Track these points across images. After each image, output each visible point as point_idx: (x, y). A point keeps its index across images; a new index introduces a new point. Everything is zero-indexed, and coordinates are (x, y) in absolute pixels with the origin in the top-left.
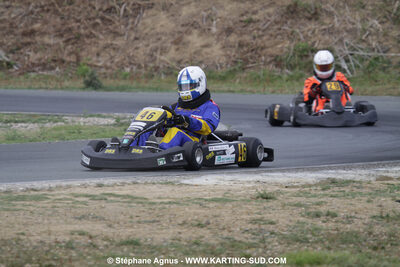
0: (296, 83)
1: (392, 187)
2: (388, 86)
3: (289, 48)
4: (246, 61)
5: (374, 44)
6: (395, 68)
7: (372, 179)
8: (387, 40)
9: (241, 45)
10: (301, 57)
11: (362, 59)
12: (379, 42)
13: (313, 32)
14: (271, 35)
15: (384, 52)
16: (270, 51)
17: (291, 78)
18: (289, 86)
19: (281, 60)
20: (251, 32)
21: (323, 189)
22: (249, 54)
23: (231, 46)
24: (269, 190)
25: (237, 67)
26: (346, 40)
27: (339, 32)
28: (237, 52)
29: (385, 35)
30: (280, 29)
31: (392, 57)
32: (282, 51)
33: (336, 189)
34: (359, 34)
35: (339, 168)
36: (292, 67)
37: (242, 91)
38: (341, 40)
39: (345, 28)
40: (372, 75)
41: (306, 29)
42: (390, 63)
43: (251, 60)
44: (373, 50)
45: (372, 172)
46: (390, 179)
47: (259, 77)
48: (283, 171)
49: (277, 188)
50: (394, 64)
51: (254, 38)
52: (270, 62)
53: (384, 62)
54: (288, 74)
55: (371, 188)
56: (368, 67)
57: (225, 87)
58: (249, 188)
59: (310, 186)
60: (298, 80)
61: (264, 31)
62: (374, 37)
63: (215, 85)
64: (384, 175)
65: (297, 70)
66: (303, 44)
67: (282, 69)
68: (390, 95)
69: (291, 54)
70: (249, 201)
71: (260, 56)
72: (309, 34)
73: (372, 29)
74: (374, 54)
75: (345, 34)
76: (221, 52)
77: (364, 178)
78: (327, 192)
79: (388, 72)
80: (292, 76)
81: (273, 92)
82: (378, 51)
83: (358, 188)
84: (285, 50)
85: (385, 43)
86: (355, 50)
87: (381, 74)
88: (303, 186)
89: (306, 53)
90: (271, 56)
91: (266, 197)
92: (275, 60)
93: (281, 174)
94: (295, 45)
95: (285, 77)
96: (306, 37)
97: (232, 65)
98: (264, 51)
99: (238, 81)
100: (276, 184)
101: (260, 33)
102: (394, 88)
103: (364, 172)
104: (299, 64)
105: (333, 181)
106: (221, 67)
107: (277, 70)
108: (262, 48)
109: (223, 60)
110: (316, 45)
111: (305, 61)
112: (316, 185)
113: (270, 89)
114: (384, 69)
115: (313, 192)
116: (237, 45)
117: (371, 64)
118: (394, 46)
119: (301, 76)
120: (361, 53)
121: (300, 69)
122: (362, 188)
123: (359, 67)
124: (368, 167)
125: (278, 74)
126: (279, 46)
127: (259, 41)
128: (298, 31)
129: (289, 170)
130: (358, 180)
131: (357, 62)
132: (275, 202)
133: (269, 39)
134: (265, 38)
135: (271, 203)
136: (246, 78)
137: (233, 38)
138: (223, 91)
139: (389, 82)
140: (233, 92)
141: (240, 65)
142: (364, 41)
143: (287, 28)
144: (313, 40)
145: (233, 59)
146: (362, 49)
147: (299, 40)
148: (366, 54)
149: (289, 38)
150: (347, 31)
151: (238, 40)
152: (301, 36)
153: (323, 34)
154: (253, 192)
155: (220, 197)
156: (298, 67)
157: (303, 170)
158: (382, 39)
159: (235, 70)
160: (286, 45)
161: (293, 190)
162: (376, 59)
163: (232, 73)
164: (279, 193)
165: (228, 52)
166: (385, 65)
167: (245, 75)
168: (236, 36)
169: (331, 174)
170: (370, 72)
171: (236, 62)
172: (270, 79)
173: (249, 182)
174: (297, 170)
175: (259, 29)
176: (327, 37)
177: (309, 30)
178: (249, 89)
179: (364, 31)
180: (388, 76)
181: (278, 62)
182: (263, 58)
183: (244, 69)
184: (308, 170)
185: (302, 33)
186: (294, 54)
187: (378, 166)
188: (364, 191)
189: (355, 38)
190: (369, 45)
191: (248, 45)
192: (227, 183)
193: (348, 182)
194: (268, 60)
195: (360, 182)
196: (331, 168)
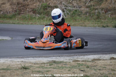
0: (42, 20)
1: (79, 65)
2: (80, 22)
3: (39, 6)
4: (20, 10)
5: (75, 4)
6: (84, 15)
7: (71, 61)
8: (80, 3)
9: (18, 4)
10: (44, 9)
11: (70, 11)
12: (77, 4)
15: (79, 8)
16: (31, 6)
17: (39, 18)
18: (38, 21)
19: (35, 11)
21: (50, 65)
22: (22, 8)
23: (14, 4)
24: (27, 65)
25: (16, 13)
26: (63, 3)
28: (17, 7)
31: (83, 10)
32: (36, 6)
33: (56, 65)
35: (57, 56)
36: (40, 14)
37: (18, 23)
38: (61, 3)
40: (74, 17)
42: (81, 12)
43: (23, 10)
44: (75, 7)
45: (71, 58)
46: (79, 61)
47: (26, 17)
48: (33, 57)
49: (30, 64)
50: (83, 13)
51: (24, 1)
52: (31, 11)
53: (79, 12)
54: (38, 16)
55: (70, 65)
56: (72, 14)
57: (11, 21)
58: (18, 64)
59: (44, 63)
60: (42, 19)
62: (75, 2)
63: (7, 21)
64: (76, 59)
65: (42, 15)
66: (45, 4)
67: (36, 14)
68: (81, 26)
70: (17, 70)
71: (26, 9)
74: (75, 9)
76: (10, 7)
77: (67, 61)
78: (52, 66)
79: (81, 16)
80: (40, 17)
81: (32, 24)
82: (77, 7)
83: (65, 65)
84: (37, 6)
85: (79, 4)
86: (67, 7)
87: (78, 17)
88: (42, 64)
89: (46, 8)
90: (31, 9)
91: (25, 68)
92: (33, 10)
93: (32, 58)
94: (41, 4)
95: (37, 17)
96: (46, 1)
97: (14, 12)
98: (28, 6)
99: (17, 19)
100: (30, 63)
102: (83, 23)
103: (68, 58)
104: (43, 12)
105: (55, 62)
106: (10, 13)
107: (33, 15)
108: (28, 5)
109: (11, 10)
110: (50, 4)
111: (46, 11)
112: (47, 63)
113: (31, 23)
114: (79, 15)
115: (46, 66)
116: (16, 3)
117: (74, 13)
118: (83, 5)
119: (44, 17)
120: (70, 8)
121: (44, 14)
122: (67, 65)
123: (68, 14)
124: (70, 56)
125: (34, 16)
126: (35, 4)
127: (26, 2)
129: (36, 57)
130: (65, 61)
131: (68, 12)
132: (29, 70)
133: (30, 2)
134: (28, 1)
135: (27, 71)
136: (20, 18)
137: (15, 1)
138: (10, 23)
139: (81, 20)
140: (15, 23)
141: (18, 12)
142: (71, 3)
144: (49, 2)
145: (15, 9)
146: (70, 6)
147: (43, 2)
148: (71, 8)
149: (39, 1)
151: (17, 2)
152: (44, 0)
154: (20, 66)
155: (5, 68)
156: (43, 14)
157: (42, 57)
159: (16, 14)
160: (38, 4)
161: (37, 65)
162: (76, 11)
164: (31, 66)
165: (13, 7)
166: (80, 13)
167: (20, 16)
169: (54, 59)
170: (73, 16)
171: (16, 11)
172: (31, 18)
173: (18, 62)
174: (39, 57)
176: (55, 1)
178: (22, 22)
180: (81, 18)
181: (34, 11)
182: (28, 9)
183: (19, 14)
184: (44, 57)
186: (41, 8)
187: (74, 55)
188: (67, 66)
189: (67, 2)
190: (73, 5)
191: (21, 4)
192: (9, 62)
193: (61, 62)
194: (30, 10)
195: (66, 62)
196: (54, 56)
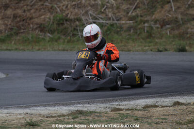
0: (55, 43)
1: (122, 116)
3: (50, 19)
4: (19, 28)
5: (110, 15)
6: (125, 31)
7: (108, 110)
8: (119, 12)
9: (15, 17)
10: (59, 24)
11: (102, 26)
12: (114, 14)
13: (67, 7)
14: (37, 10)
15: (118, 20)
16: (36, 20)
17: (51, 40)
18: (50, 45)
19: (44, 27)
20: (22, 7)
21: (73, 118)
22: (21, 23)
23: (8, 18)
24: (34, 119)
25: (12, 33)
26: (90, 12)
27: (85, 6)
28: (12, 22)
29: (118, 8)
30: (43, 5)
31: (123, 24)
32: (44, 20)
33: (83, 118)
34: (99, 8)
35: (85, 103)
36: (52, 32)
37: (16, 49)
38: (87, 12)
39: (89, 4)
40: (109, 37)
41: (62, 5)
42: (121, 28)
43: (23, 28)
44: (110, 19)
45: (108, 105)
46: (121, 110)
47: (29, 39)
48: (45, 106)
49: (40, 118)
50: (124, 29)
51: (24, 11)
52: (36, 29)
53: (117, 27)
55: (108, 117)
56: (106, 31)
57: (4, 47)
58: (20, 119)
59: (64, 116)
60: (56, 41)
61: (31, 6)
62: (110, 10)
64: (117, 107)
65: (56, 33)
66: (60, 16)
67: (45, 33)
69: (51, 23)
70: (19, 127)
71: (29, 24)
72: (64, 8)
73: (108, 4)
74: (111, 22)
75: (90, 8)
77: (102, 109)
78: (76, 120)
79: (121, 35)
80: (52, 38)
81: (39, 50)
82: (113, 20)
83: (98, 117)
84: (47, 20)
85: (117, 14)
86: (96, 19)
87: (116, 36)
88: (59, 116)
89: (61, 22)
90: (37, 24)
91: (32, 125)
92: (40, 27)
93: (43, 108)
94: (54, 17)
95: (48, 39)
96: (62, 10)
97: (9, 31)
98: (32, 21)
99: (13, 42)
100: (40, 115)
101: (29, 8)
102: (125, 46)
103: (102, 105)
104: (57, 30)
105: (81, 112)
107: (41, 34)
108: (31, 19)
109: (3, 27)
110: (69, 16)
111: (62, 27)
112: (69, 115)
114: (117, 33)
115: (66, 120)
116: (12, 16)
117: (108, 29)
118: (124, 16)
119: (59, 38)
120: (101, 21)
121: (58, 33)
122: (101, 116)
124: (106, 102)
125: (43, 37)
126: (43, 17)
127: (28, 14)
128: (56, 6)
129: (49, 105)
130: (98, 111)
132: (39, 128)
133: (35, 12)
134: (32, 11)
136: (19, 40)
137: (9, 12)
139: (121, 41)
140: (10, 50)
141: (15, 31)
142: (103, 13)
143: (47, 4)
144: (67, 12)
145: (9, 26)
146: (102, 18)
147: (57, 12)
148: (104, 22)
149: (50, 11)
150: (91, 6)
151: (13, 13)
152: (58, 10)
153: (74, 8)
154: (23, 121)
157: (59, 105)
158: (116, 11)
159: (11, 35)
160: (48, 16)
161: (52, 119)
162: (112, 25)
163: (9, 37)
164: (42, 121)
165: (6, 22)
166: (119, 30)
167: (18, 38)
168: (11, 10)
169: (80, 107)
170: (108, 35)
171: (12, 29)
172: (37, 41)
173: (20, 114)
174: (55, 105)
175: (27, 5)
176: (76, 10)
177: (63, 6)
178: (21, 48)
179: (103, 5)
180: (121, 37)
181: (42, 28)
182: (31, 26)
183: (17, 34)
184: (63, 105)
185: (59, 7)
186: (53, 22)
187: (113, 101)
188: (102, 119)
189: (96, 11)
190: (107, 15)
191: (20, 16)
192: (4, 115)
194: (35, 27)
195: (100, 113)
196: (79, 103)
